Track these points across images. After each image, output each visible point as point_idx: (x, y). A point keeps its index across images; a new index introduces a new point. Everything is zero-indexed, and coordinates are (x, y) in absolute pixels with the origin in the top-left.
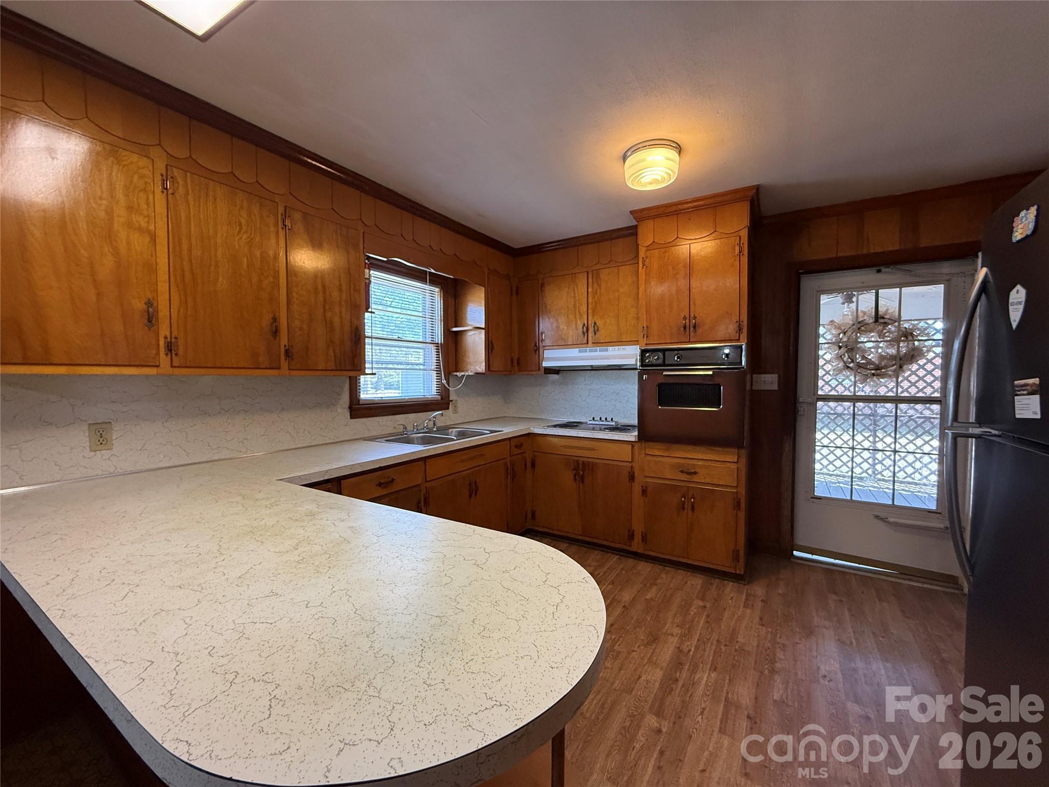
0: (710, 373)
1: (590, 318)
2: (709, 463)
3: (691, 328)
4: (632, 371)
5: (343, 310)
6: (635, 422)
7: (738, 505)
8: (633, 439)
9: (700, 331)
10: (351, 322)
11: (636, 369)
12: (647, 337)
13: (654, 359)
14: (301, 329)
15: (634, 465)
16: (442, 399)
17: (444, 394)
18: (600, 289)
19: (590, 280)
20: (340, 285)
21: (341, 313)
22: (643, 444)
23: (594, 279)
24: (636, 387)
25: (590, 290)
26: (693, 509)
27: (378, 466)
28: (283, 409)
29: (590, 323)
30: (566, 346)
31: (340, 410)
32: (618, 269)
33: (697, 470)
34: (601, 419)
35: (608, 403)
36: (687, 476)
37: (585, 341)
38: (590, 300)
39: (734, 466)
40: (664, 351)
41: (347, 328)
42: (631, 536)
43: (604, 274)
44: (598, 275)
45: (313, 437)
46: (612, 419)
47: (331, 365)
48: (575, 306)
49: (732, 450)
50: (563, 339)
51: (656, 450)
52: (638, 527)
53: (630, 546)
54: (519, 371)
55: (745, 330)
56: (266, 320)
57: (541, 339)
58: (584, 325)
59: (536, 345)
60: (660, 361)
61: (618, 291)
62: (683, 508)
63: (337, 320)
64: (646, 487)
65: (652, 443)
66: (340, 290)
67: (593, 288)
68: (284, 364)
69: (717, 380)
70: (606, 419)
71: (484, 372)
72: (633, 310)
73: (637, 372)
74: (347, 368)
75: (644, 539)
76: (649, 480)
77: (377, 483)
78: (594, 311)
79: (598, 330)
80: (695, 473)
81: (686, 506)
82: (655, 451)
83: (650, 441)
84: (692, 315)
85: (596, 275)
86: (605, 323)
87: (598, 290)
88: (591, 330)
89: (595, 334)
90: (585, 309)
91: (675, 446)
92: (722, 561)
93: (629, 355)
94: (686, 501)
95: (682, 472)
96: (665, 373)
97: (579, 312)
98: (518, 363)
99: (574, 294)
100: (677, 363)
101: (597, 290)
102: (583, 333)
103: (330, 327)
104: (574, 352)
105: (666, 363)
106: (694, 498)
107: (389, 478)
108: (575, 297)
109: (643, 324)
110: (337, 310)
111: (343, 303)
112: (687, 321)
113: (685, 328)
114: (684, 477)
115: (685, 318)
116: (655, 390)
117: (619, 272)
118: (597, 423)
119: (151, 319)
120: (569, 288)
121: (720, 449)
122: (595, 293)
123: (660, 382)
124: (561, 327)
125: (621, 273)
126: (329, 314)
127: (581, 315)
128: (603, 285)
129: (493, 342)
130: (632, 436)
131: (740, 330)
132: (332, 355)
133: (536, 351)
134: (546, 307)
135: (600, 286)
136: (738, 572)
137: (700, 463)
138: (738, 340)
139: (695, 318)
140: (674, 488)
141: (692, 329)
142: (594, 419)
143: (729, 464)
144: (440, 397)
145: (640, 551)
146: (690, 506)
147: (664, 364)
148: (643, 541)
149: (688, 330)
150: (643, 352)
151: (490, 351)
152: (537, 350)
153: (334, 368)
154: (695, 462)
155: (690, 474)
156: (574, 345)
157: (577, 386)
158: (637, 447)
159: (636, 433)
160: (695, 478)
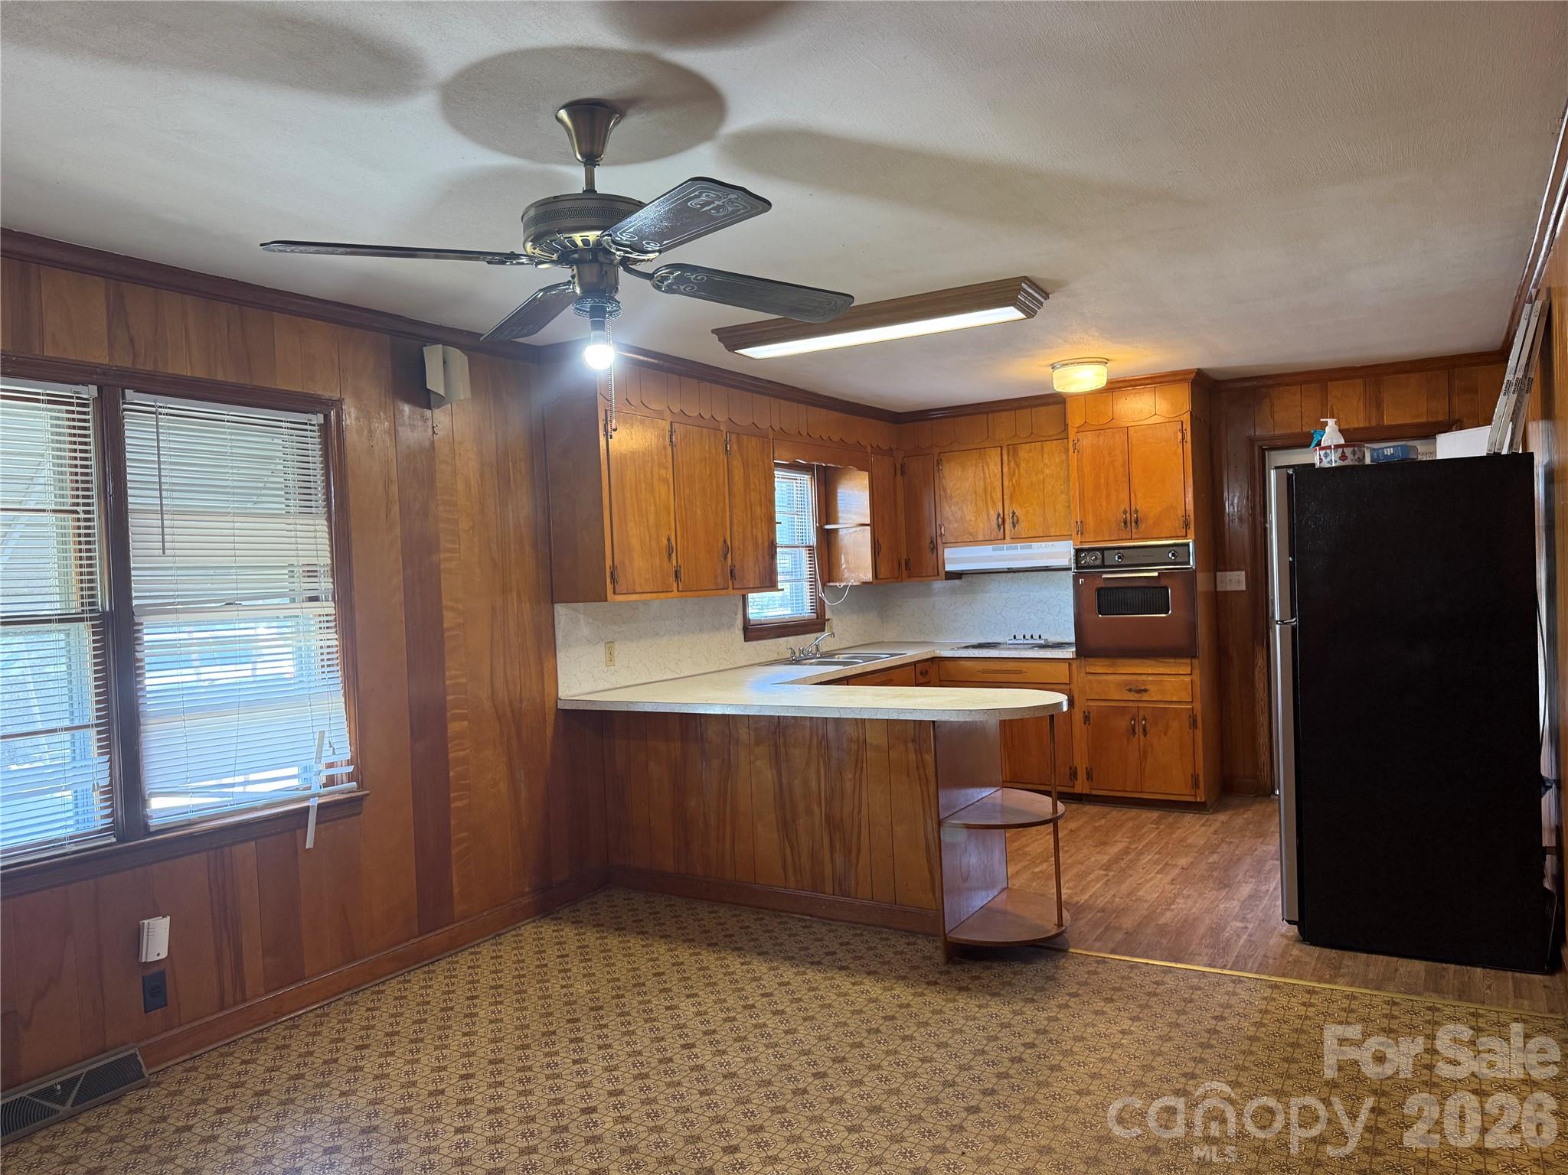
0: (1156, 574)
1: (1006, 506)
2: (1160, 678)
3: (1132, 522)
4: (1064, 572)
5: (763, 524)
6: (1072, 639)
7: (1194, 724)
8: (1070, 656)
9: (1142, 526)
10: (768, 537)
11: (1070, 569)
12: (1082, 533)
13: (1090, 559)
14: (739, 548)
15: (1072, 686)
16: (817, 617)
17: (819, 611)
18: (1019, 468)
19: (1005, 458)
20: (761, 499)
21: (762, 528)
22: (1083, 661)
23: (1010, 458)
24: (1071, 592)
25: (1005, 470)
26: (1145, 733)
29: (1006, 512)
30: (975, 542)
32: (1042, 445)
33: (1148, 687)
34: (1024, 637)
35: (1032, 616)
36: (1136, 695)
37: (1001, 536)
38: (1006, 483)
39: (1187, 679)
40: (1102, 550)
41: (766, 543)
42: (1074, 775)
43: (1023, 452)
44: (1015, 453)
46: (1040, 637)
47: (757, 582)
48: (985, 490)
49: (1184, 661)
50: (971, 534)
51: (1098, 666)
52: (1081, 764)
53: (1073, 787)
54: (909, 577)
55: (1192, 526)
56: (721, 545)
57: (939, 532)
58: (999, 515)
59: (932, 542)
60: (1098, 562)
61: (1043, 472)
62: (1134, 733)
64: (1089, 713)
65: (1092, 659)
66: (761, 504)
67: (1009, 468)
68: (730, 584)
69: (1163, 582)
70: (1032, 637)
71: (871, 580)
72: (1064, 496)
73: (1071, 574)
74: (767, 585)
75: (1089, 776)
76: (1091, 703)
78: (1011, 497)
79: (1018, 521)
80: (1145, 691)
81: (1137, 730)
82: (1097, 668)
83: (1090, 657)
84: (1133, 508)
85: (1013, 449)
86: (1027, 512)
87: (1017, 471)
88: (1008, 521)
89: (1014, 526)
90: (999, 494)
91: (1120, 661)
92: (1179, 790)
93: (1062, 553)
94: (1137, 725)
95: (1130, 690)
96: (1104, 576)
97: (992, 498)
98: (906, 567)
99: (984, 473)
100: (1117, 563)
101: (1014, 471)
102: (998, 525)
103: (755, 545)
104: (987, 550)
105: (1106, 564)
106: (1145, 720)
108: (985, 479)
109: (1076, 517)
110: (759, 526)
111: (763, 517)
112: (1128, 515)
113: (1125, 523)
114: (1132, 696)
115: (1125, 512)
116: (1091, 598)
117: (1042, 449)
118: (1021, 642)
120: (977, 467)
121: (1173, 660)
122: (1012, 475)
123: (1100, 586)
124: (968, 518)
125: (1045, 450)
126: (754, 531)
127: (994, 502)
128: (1023, 465)
129: (880, 541)
130: (1069, 653)
131: (1187, 525)
132: (757, 572)
133: (932, 550)
134: (945, 490)
135: (1018, 466)
136: (1198, 800)
137: (1150, 678)
138: (1185, 536)
139: (1137, 511)
140: (1122, 711)
141: (1133, 524)
142: (1015, 637)
143: (1182, 677)
144: (814, 615)
145: (1086, 791)
146: (1141, 730)
147: (1103, 566)
148: (1088, 779)
149: (1129, 524)
150: (1078, 552)
151: (877, 553)
152: (934, 548)
153: (759, 585)
154: (1144, 678)
155: (1139, 691)
156: (987, 541)
157: (987, 595)
158: (1075, 664)
159: (1074, 649)
160: (1146, 697)
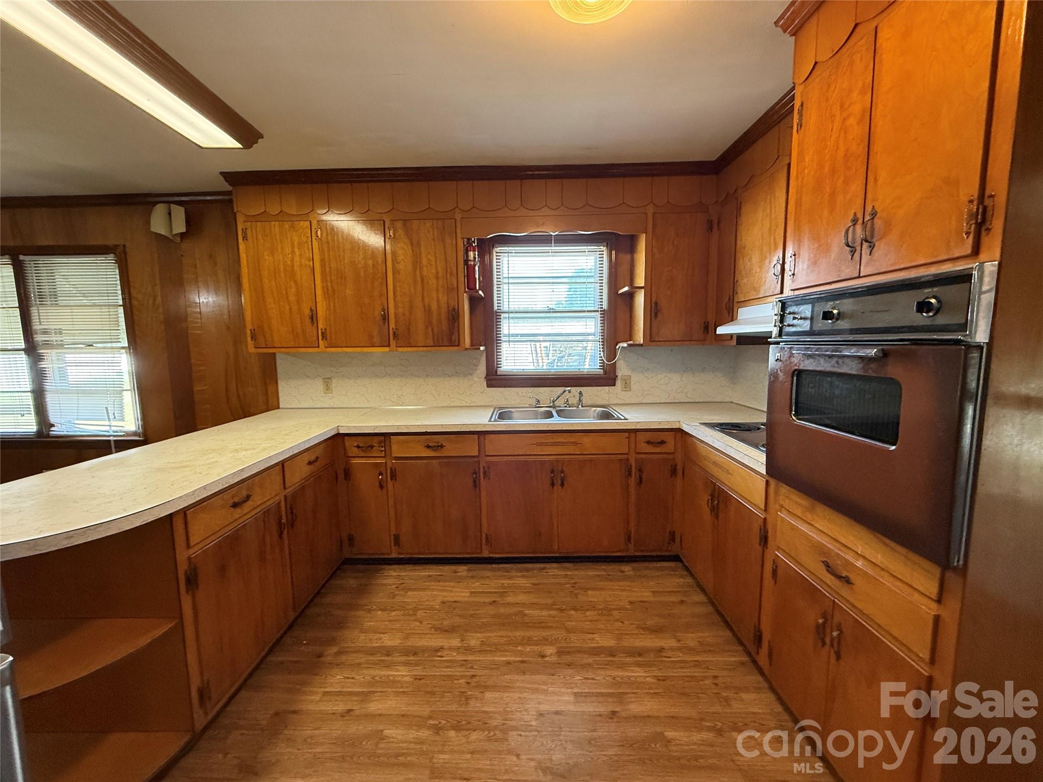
5: (440, 295)
9: (880, 247)
10: (448, 304)
14: (404, 315)
16: (605, 372)
17: (607, 368)
20: (437, 273)
21: (438, 297)
26: (839, 654)
27: (424, 431)
28: (427, 376)
30: (757, 299)
31: (476, 379)
33: (852, 577)
37: (778, 289)
41: (444, 309)
42: (758, 639)
45: (452, 400)
47: (430, 342)
48: (770, 230)
50: (755, 290)
52: (766, 631)
55: (997, 222)
56: (378, 312)
57: (735, 290)
58: (779, 261)
59: (729, 302)
62: (823, 641)
63: (434, 306)
66: (437, 278)
68: (393, 343)
69: (892, 372)
71: (642, 342)
74: (444, 344)
77: (426, 445)
81: (827, 640)
83: (783, 481)
90: (781, 231)
97: (774, 239)
98: (714, 329)
99: (771, 208)
102: (777, 275)
103: (428, 311)
107: (438, 443)
108: (771, 215)
110: (434, 295)
111: (441, 289)
116: (787, 386)
119: (313, 318)
120: (765, 201)
123: (798, 367)
124: (754, 270)
126: (426, 300)
127: (776, 244)
129: (660, 303)
131: (979, 224)
132: (431, 333)
134: (741, 240)
138: (972, 256)
141: (865, 245)
144: (602, 370)
150: (784, 307)
151: (653, 315)
152: (730, 308)
153: (432, 344)
156: (766, 297)
